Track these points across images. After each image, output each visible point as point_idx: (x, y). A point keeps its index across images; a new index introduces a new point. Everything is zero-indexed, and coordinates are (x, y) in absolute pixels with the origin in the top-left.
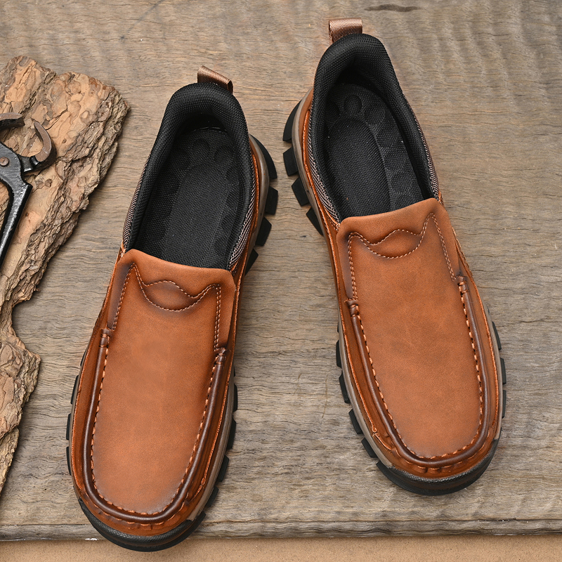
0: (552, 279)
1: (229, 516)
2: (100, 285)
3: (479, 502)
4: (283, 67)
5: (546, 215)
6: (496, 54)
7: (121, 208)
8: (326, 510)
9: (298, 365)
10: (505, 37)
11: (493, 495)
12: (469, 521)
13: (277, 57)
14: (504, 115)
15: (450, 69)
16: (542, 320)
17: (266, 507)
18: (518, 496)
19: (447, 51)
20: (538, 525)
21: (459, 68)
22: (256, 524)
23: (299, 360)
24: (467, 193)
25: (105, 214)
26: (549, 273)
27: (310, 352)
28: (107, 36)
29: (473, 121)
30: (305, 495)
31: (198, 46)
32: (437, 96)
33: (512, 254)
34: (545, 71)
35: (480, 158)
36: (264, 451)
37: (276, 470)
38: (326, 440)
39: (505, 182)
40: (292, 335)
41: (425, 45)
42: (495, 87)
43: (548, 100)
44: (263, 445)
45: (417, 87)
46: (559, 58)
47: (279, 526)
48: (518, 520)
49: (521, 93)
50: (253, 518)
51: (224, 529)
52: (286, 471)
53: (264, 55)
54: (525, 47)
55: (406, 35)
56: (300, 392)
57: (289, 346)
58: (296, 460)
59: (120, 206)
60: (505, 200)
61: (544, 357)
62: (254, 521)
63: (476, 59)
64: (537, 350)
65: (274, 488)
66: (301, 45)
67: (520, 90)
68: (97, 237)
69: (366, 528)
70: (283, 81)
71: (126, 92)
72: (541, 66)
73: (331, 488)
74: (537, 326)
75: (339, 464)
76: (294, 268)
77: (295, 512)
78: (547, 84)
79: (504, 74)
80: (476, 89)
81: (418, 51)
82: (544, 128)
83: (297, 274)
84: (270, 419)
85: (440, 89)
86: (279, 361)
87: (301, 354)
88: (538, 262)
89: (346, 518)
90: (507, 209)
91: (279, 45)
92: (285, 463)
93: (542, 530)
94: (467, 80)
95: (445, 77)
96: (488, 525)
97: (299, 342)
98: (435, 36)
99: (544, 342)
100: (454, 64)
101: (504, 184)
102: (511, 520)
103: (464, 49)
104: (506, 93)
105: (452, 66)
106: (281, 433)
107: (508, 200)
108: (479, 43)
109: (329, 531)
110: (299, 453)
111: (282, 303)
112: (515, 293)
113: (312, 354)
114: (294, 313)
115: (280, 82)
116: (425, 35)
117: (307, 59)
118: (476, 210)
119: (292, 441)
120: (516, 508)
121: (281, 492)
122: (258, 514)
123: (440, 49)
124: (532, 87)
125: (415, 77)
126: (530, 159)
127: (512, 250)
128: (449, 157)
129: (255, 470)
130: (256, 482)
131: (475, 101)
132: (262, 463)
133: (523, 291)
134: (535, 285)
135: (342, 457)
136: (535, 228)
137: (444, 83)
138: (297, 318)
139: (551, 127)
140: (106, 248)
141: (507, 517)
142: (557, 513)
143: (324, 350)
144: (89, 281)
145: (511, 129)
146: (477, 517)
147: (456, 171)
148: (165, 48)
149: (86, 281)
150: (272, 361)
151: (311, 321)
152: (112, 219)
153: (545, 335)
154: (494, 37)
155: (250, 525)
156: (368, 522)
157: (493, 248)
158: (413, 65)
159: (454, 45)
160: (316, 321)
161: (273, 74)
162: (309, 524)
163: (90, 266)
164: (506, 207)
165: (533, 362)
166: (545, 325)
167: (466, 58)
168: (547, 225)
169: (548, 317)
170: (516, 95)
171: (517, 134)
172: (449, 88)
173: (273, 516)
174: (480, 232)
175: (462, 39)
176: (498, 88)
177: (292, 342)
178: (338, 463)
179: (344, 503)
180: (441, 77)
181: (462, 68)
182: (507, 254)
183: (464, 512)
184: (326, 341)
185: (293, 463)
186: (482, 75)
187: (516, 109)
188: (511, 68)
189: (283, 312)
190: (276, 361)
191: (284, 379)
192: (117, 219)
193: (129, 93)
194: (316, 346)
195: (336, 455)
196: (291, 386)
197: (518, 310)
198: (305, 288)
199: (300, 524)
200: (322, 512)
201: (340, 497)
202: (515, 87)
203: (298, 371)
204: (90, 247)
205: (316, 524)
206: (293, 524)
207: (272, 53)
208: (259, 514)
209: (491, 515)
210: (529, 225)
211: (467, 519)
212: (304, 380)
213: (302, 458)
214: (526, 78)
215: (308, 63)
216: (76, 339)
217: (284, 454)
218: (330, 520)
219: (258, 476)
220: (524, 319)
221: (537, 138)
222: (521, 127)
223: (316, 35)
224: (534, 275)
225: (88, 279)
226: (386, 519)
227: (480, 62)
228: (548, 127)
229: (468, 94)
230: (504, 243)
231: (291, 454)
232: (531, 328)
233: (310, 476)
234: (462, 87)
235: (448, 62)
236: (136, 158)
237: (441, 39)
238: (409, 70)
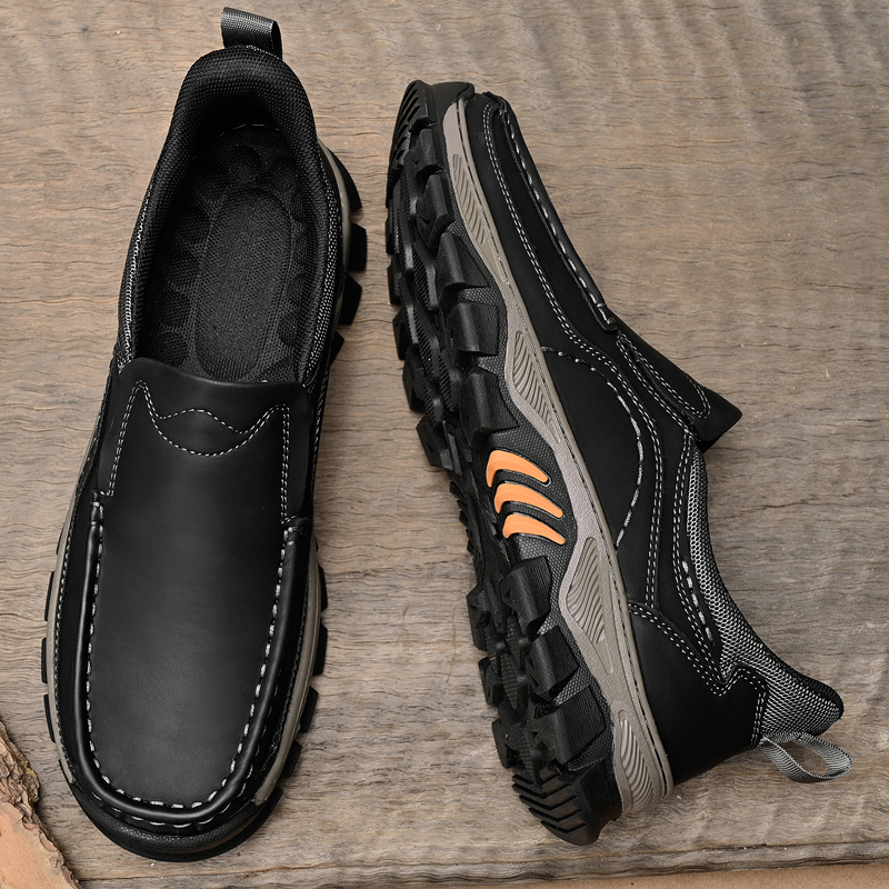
0: (822, 430)
1: (283, 859)
2: (51, 469)
3: (703, 818)
4: (351, 75)
5: (811, 319)
6: (720, 41)
7: (79, 334)
8: (443, 845)
9: (402, 593)
10: (733, 11)
11: (725, 806)
12: (688, 851)
13: (341, 59)
14: (737, 146)
15: (639, 68)
16: (804, 502)
17: (344, 840)
18: (768, 806)
19: (633, 38)
20: (803, 854)
21: (655, 67)
22: (329, 870)
23: (403, 583)
24: (671, 287)
25: (53, 345)
26: (816, 419)
27: (421, 569)
28: (56, 29)
29: (682, 158)
30: (409, 820)
31: (211, 41)
32: (616, 115)
33: (755, 388)
34: (802, 68)
35: (696, 222)
36: (342, 745)
37: (362, 777)
38: (450, 723)
39: (743, 264)
40: (387, 540)
41: (596, 27)
42: (720, 98)
43: (809, 119)
44: (340, 734)
45: (580, 99)
46: (825, 45)
47: (367, 872)
48: (770, 847)
49: (763, 108)
50: (323, 860)
51: (275, 881)
52: (378, 778)
53: (318, 57)
54: (766, 28)
55: (563, 11)
56: (408, 639)
57: (382, 562)
58: (395, 759)
59: (79, 330)
60: (741, 295)
61: (807, 566)
62: (326, 865)
63: (684, 51)
64: (792, 554)
65: (358, 809)
66: (381, 36)
67: (761, 102)
68: (42, 384)
69: (511, 873)
70: (351, 101)
71: (94, 124)
72: (795, 59)
73: (452, 807)
74: (794, 512)
75: (470, 765)
76: (386, 424)
77: (392, 849)
78: (806, 91)
79: (734, 75)
80: (686, 103)
81: (584, 38)
82: (805, 167)
83: (391, 434)
84: (352, 689)
85: (621, 103)
86: (364, 588)
87: (406, 574)
88: (799, 401)
89: (477, 857)
90: (747, 311)
91: (343, 37)
92: (376, 765)
93: (810, 860)
94: (669, 87)
95: (629, 82)
96: (719, 856)
97: (401, 552)
98: (612, 12)
99: (805, 541)
100: (647, 61)
101: (741, 267)
102: (757, 847)
103: (663, 34)
104: (739, 110)
105: (643, 64)
106: (372, 713)
107: (746, 295)
108: (689, 24)
109: (449, 879)
110: (402, 747)
111: (367, 486)
112: (759, 455)
113: (425, 572)
114: (388, 503)
115: (346, 102)
116: (596, 11)
117: (392, 60)
118: (689, 317)
119: (391, 726)
120: (766, 827)
121: (369, 816)
122: (331, 853)
123: (622, 34)
124: (781, 96)
125: (577, 83)
126: (782, 222)
127: (754, 382)
128: (638, 223)
129: (325, 779)
130: (327, 798)
131: (685, 124)
132: (337, 766)
133: (773, 453)
134: (793, 441)
135: (475, 753)
136: (793, 343)
137: (630, 92)
138: (394, 511)
139: (816, 166)
140: (57, 403)
141: (752, 842)
142: (834, 832)
143: (445, 565)
144: (32, 463)
145: (749, 171)
146: (701, 844)
147: (652, 247)
148: (159, 45)
149: (27, 463)
150: (353, 588)
151: (419, 515)
152: (64, 353)
153: (807, 527)
154: (713, 12)
155: (318, 872)
156: (513, 863)
157: (721, 380)
158: (575, 62)
159: (645, 27)
160: (428, 515)
161: (333, 89)
162: (415, 868)
163: (33, 435)
164: (744, 308)
165: (785, 576)
166: (808, 510)
167: (667, 48)
168: (813, 337)
169: (814, 497)
170: (755, 112)
171: (760, 178)
172: (637, 102)
173: (356, 856)
174: (697, 353)
175: (658, 17)
176: (724, 100)
177: (387, 553)
178: (467, 762)
179: (473, 833)
180: (624, 82)
181: (659, 66)
182: (747, 389)
183: (679, 837)
184: (449, 549)
185: (392, 765)
186: (695, 78)
187: (756, 137)
188: (745, 65)
189: (368, 502)
190: (362, 588)
191: (377, 618)
192: (74, 353)
193: (98, 126)
194: (431, 558)
195: (465, 750)
196: (390, 630)
197: (762, 485)
198: (406, 458)
199: (401, 868)
200: (436, 848)
201: (467, 823)
202: (753, 97)
203: (401, 602)
204: (30, 402)
205: (427, 867)
206: (390, 869)
207: (331, 51)
208: (333, 854)
209: (725, 840)
210: (782, 337)
211: (684, 849)
212: (414, 619)
213: (406, 756)
214: (771, 82)
215: (393, 67)
216: (15, 565)
217: (376, 749)
218: (451, 862)
219: (330, 789)
220: (771, 501)
221: (793, 186)
222: (766, 166)
223: (405, 18)
224: (792, 424)
225: (31, 458)
226: (544, 856)
227: (691, 55)
228: (811, 166)
229: (671, 111)
230: (741, 371)
231: (387, 749)
232: (783, 516)
233: (418, 787)
234: (661, 99)
235: (635, 57)
236: (105, 244)
237: (623, 17)
238: (568, 71)
